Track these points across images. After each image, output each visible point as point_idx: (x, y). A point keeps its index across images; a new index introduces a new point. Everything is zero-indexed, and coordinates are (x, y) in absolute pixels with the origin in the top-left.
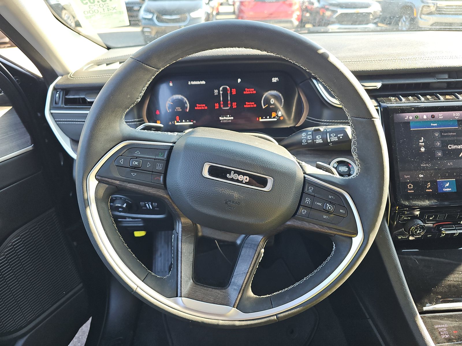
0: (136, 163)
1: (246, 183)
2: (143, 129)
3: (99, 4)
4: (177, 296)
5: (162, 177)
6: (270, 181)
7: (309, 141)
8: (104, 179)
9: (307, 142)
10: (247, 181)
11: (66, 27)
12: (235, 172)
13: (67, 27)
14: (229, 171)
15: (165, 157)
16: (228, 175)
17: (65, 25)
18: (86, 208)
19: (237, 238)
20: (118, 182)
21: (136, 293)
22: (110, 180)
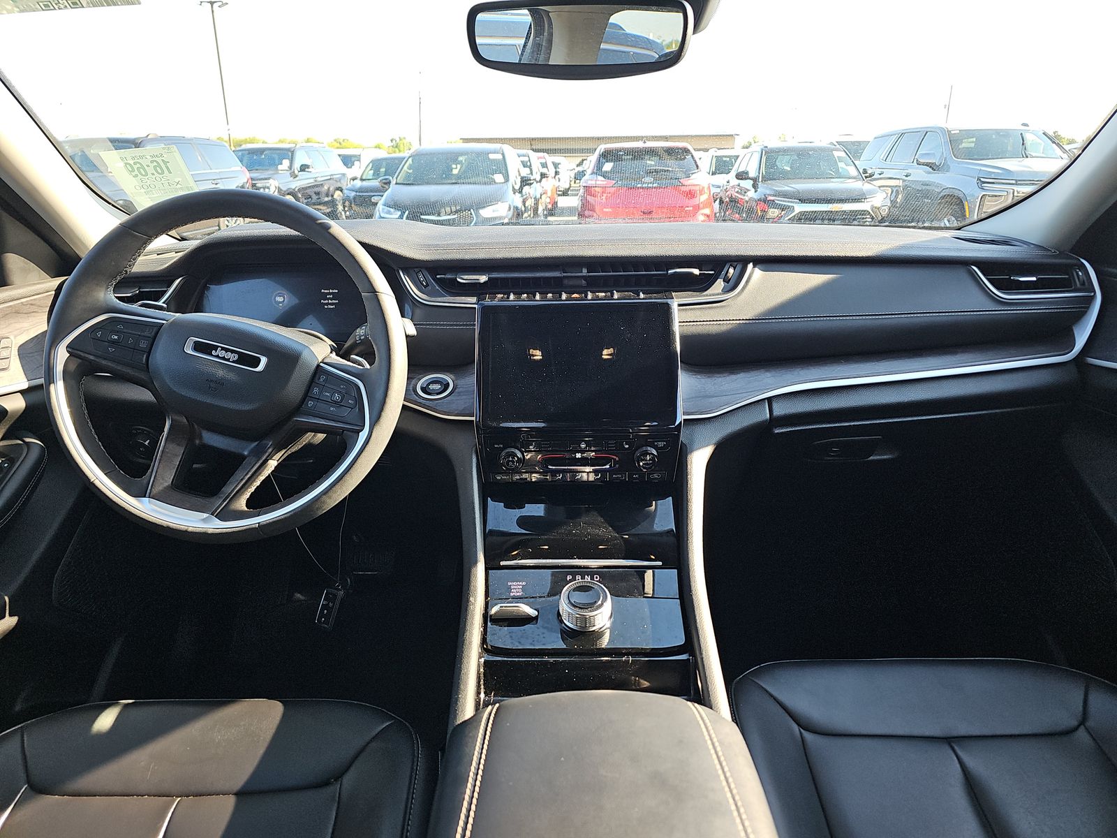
0: (116, 337)
1: (233, 362)
2: (141, 306)
3: (154, 177)
4: (145, 497)
5: (145, 356)
6: (264, 360)
7: (362, 338)
8: (76, 352)
9: (360, 339)
10: (235, 359)
11: (110, 206)
12: (223, 349)
13: (113, 205)
14: (216, 348)
15: (153, 333)
16: (213, 352)
17: (110, 203)
18: (50, 384)
19: (244, 449)
20: (92, 357)
21: (93, 484)
22: (82, 354)
